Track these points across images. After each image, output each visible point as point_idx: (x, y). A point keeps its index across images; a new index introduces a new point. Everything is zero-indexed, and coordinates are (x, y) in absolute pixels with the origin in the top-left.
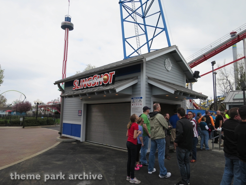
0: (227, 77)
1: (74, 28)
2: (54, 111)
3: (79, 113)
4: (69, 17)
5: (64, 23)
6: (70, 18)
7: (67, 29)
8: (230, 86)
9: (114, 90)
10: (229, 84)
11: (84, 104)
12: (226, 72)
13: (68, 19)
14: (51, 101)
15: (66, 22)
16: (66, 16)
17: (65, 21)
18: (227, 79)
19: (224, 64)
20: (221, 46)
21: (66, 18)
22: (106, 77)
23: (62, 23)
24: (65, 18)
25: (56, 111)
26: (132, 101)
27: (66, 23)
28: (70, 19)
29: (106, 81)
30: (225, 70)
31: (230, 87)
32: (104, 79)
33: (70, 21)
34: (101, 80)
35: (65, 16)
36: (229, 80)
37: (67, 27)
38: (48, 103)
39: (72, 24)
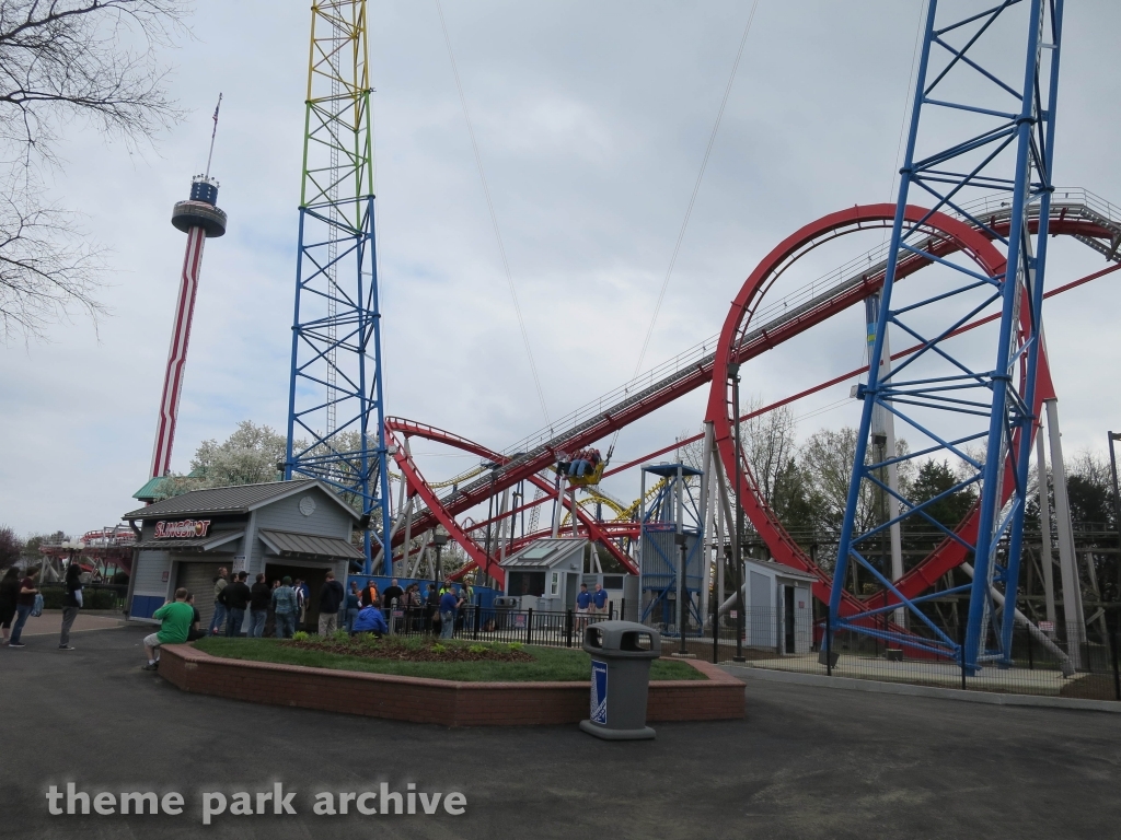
1: (228, 227)
2: (111, 572)
3: (164, 576)
4: (211, 182)
5: (186, 206)
6: (212, 187)
7: (196, 230)
9: (201, 548)
11: (174, 562)
13: (205, 191)
14: (99, 528)
15: (194, 203)
16: (198, 180)
17: (193, 197)
21: (195, 185)
22: (199, 526)
23: (177, 207)
24: (191, 187)
25: (118, 571)
26: (234, 561)
27: (195, 207)
28: (214, 191)
29: (199, 531)
32: (196, 529)
33: (212, 201)
34: (193, 529)
35: (194, 178)
37: (196, 225)
38: (88, 538)
39: (221, 215)
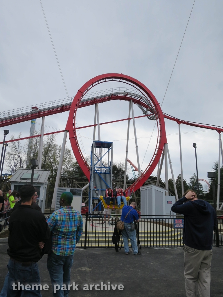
0: (19, 153)
8: (20, 163)
10: (20, 161)
12: (20, 147)
18: (19, 155)
19: (19, 137)
20: (19, 116)
30: (19, 144)
31: (21, 165)
36: (20, 156)
